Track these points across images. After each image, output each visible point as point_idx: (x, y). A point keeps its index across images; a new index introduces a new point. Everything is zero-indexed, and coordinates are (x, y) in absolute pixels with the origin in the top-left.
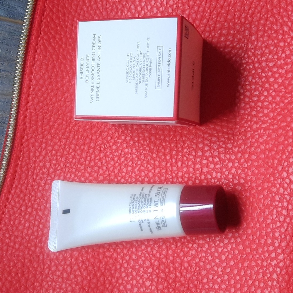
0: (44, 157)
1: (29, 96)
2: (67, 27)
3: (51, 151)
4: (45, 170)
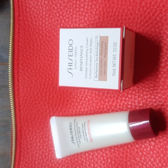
0: (36, 140)
1: (20, 107)
2: (33, 63)
3: (39, 136)
4: (38, 148)
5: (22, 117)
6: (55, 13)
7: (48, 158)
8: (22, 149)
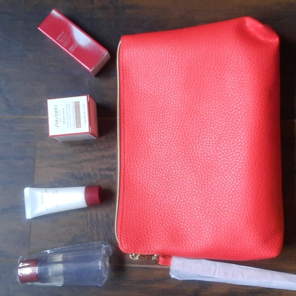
0: (136, 176)
1: (125, 149)
2: (136, 116)
3: (139, 172)
4: (138, 182)
5: (126, 158)
6: (151, 77)
7: (147, 188)
8: (125, 184)
